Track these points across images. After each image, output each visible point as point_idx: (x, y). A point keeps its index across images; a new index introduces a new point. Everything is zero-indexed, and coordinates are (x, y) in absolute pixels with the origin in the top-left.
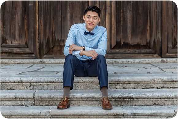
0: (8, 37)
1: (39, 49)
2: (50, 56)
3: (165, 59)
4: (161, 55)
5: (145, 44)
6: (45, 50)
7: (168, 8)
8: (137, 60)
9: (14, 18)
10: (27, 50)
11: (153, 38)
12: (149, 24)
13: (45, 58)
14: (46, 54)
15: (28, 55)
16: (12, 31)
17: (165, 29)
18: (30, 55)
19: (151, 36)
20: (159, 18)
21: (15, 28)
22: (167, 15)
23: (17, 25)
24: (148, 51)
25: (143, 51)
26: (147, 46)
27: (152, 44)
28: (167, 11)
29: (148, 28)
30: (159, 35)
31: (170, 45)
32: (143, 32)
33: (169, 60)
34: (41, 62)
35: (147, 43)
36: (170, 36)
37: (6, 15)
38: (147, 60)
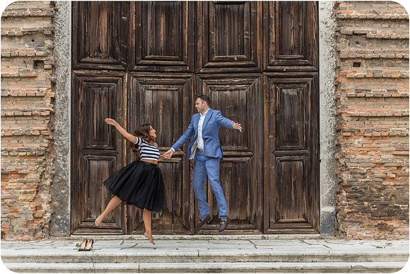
0: (92, 211)
1: (128, 223)
2: (139, 232)
3: (265, 236)
4: (263, 231)
5: (244, 218)
6: (134, 225)
7: (270, 179)
8: (236, 237)
9: (100, 190)
10: (114, 225)
11: (254, 212)
12: (249, 196)
13: (134, 234)
14: (135, 230)
15: (115, 231)
16: (97, 204)
17: (267, 202)
18: (117, 230)
19: (251, 210)
20: (260, 190)
21: (101, 201)
22: (270, 187)
23: (103, 197)
24: (248, 226)
25: (242, 226)
26: (247, 221)
27: (253, 218)
28: (269, 183)
29: (248, 201)
30: (260, 209)
31: (273, 220)
32: (243, 206)
33: (270, 236)
34: (131, 239)
35: (247, 218)
36: (273, 210)
37: (91, 186)
38: (246, 236)
